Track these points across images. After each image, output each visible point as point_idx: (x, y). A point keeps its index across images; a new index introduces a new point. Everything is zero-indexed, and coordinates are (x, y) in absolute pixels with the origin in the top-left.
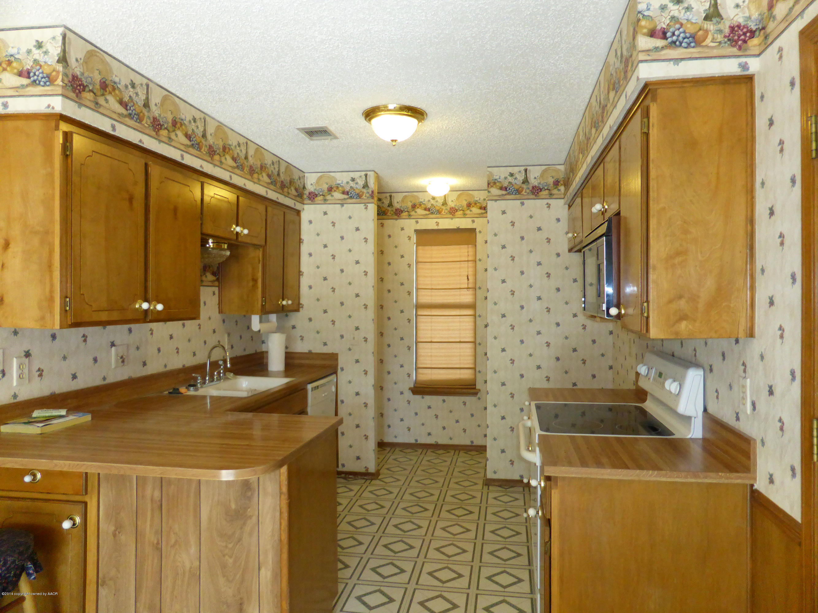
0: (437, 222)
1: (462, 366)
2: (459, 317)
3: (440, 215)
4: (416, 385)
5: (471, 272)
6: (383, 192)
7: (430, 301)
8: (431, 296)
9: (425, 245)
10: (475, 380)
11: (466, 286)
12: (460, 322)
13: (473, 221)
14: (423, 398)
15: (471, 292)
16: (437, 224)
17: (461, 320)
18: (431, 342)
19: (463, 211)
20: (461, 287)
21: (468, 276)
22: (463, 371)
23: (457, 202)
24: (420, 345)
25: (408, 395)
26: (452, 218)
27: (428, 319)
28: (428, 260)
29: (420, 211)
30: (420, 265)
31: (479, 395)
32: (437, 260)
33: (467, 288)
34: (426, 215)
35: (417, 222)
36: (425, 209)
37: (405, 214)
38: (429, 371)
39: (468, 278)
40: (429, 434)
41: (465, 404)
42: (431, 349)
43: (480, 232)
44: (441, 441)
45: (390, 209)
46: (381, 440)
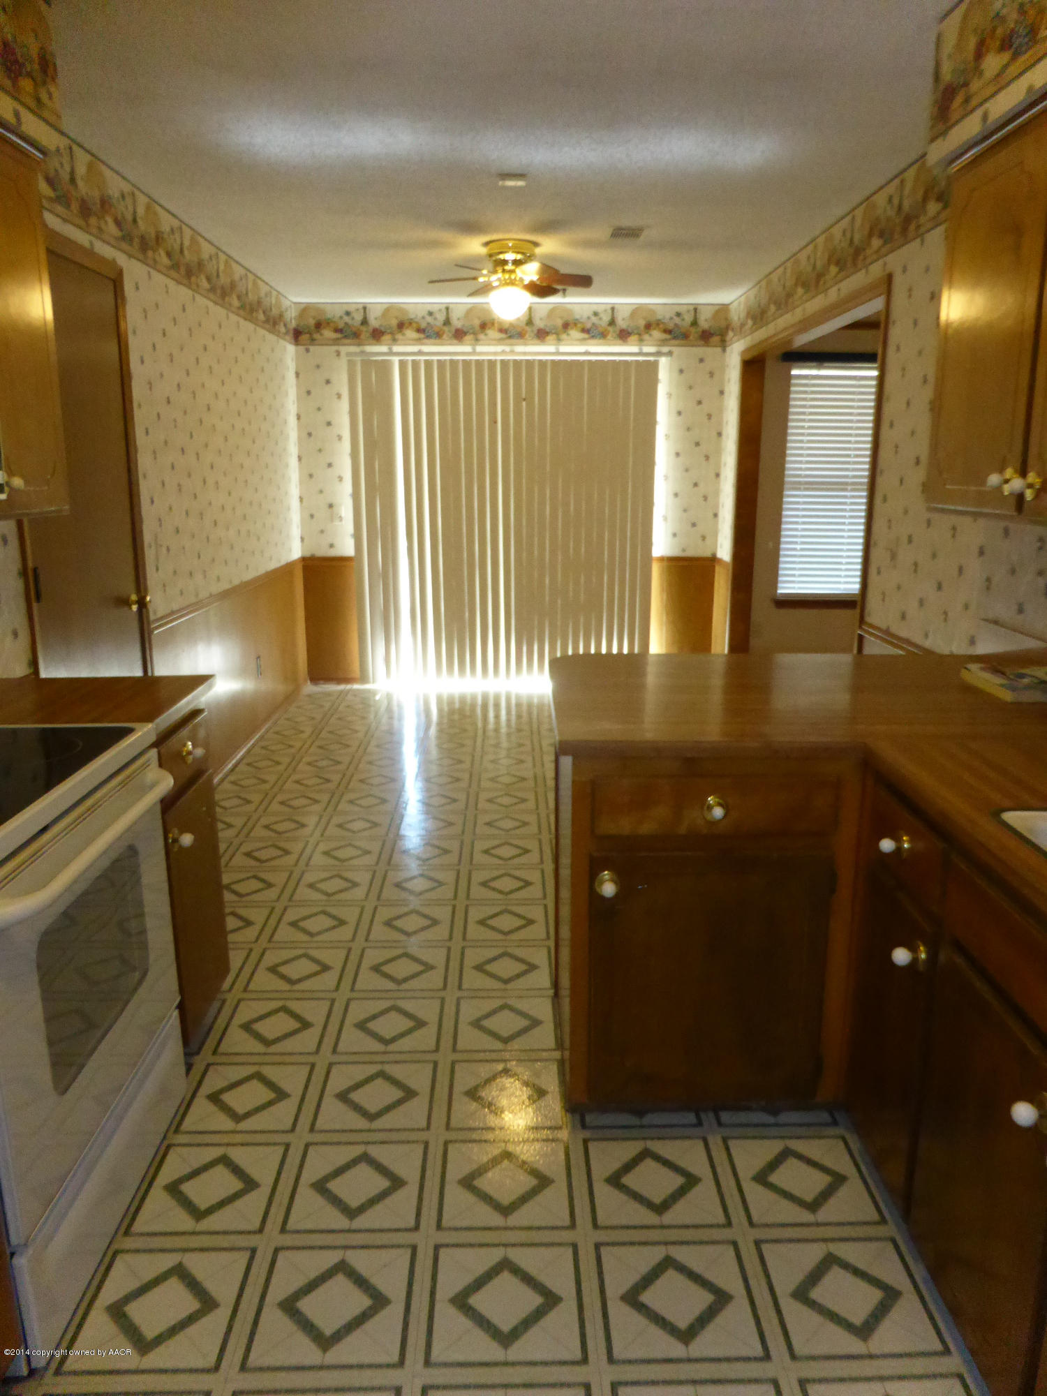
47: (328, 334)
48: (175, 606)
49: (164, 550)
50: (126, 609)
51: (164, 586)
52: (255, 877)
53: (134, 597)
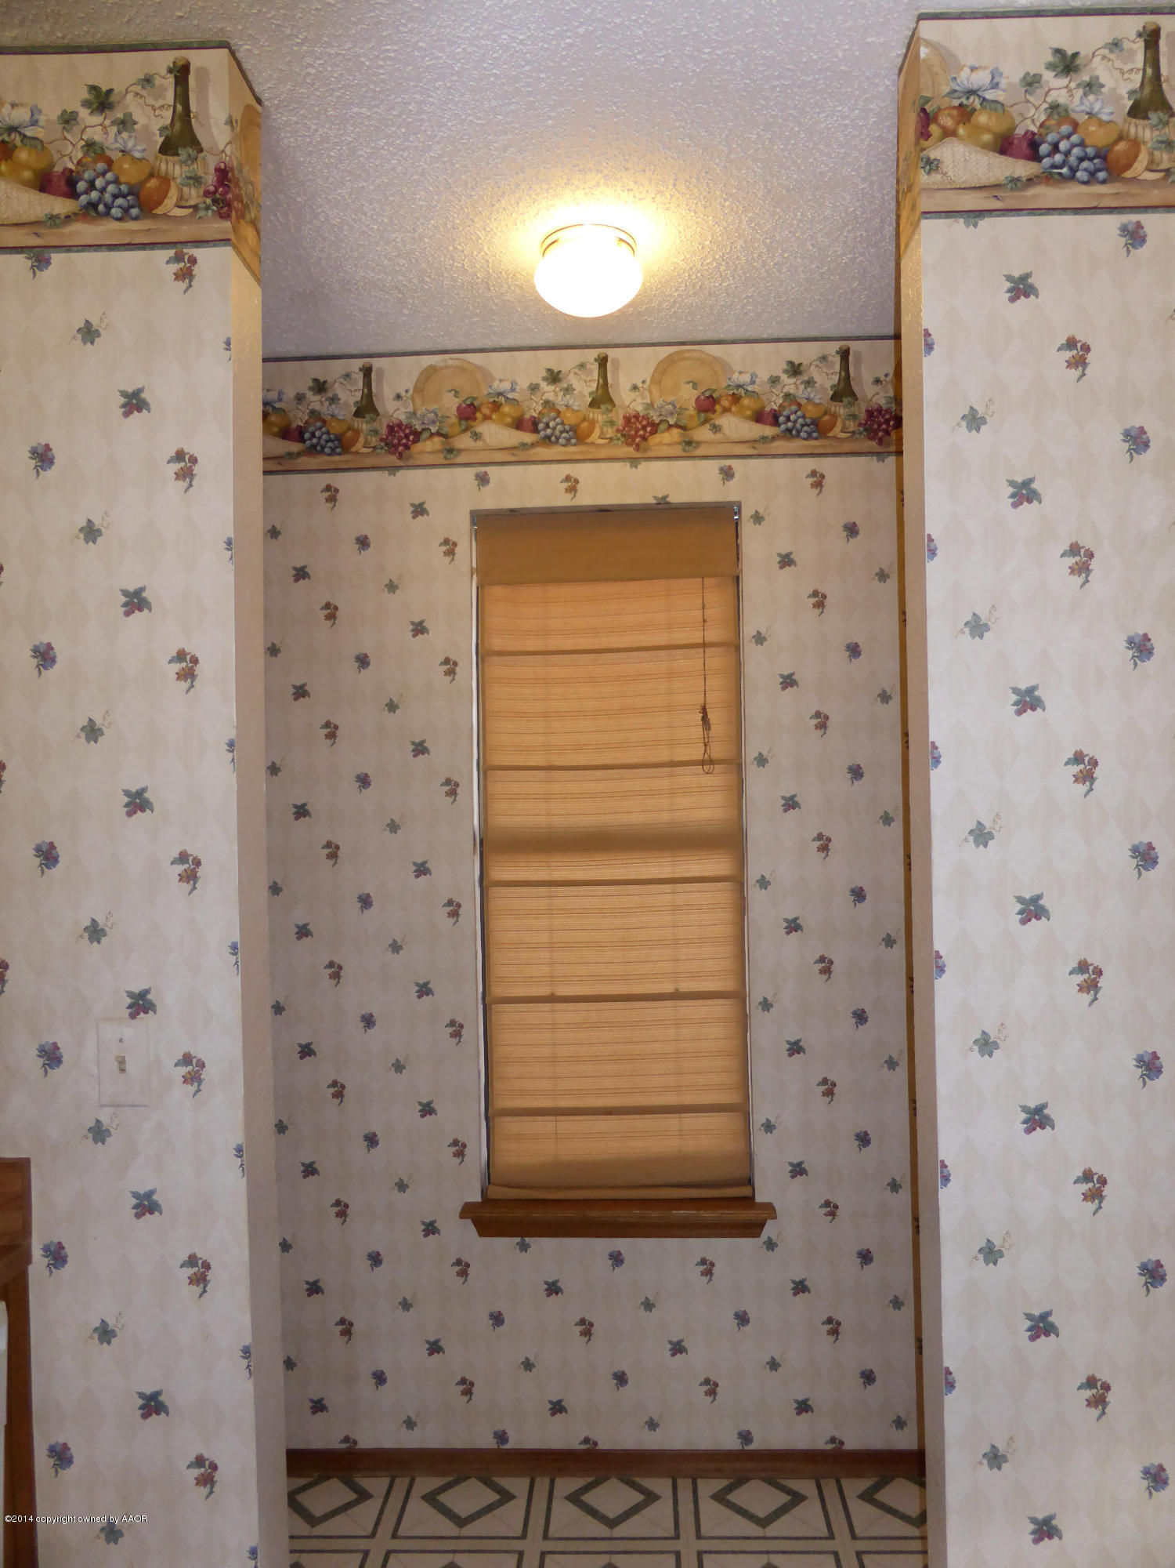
0: (568, 478)
1: (688, 1099)
2: (667, 888)
3: (583, 448)
4: (496, 1192)
5: (717, 694)
6: (332, 350)
7: (541, 821)
8: (548, 797)
9: (514, 580)
10: (749, 1158)
11: (697, 753)
12: (675, 908)
13: (727, 474)
14: (524, 1247)
15: (718, 778)
16: (572, 484)
17: (680, 899)
18: (553, 999)
19: (684, 428)
20: (677, 759)
21: (704, 711)
22: (690, 1121)
23: (655, 392)
24: (506, 1015)
25: (461, 1236)
26: (634, 462)
27: (536, 899)
28: (532, 644)
29: (495, 433)
30: (498, 668)
31: (769, 1230)
32: (569, 644)
33: (702, 763)
34: (524, 446)
35: (483, 480)
36: (519, 424)
37: (429, 446)
38: (547, 1125)
39: (705, 719)
40: (557, 1408)
41: (707, 1268)
42: (554, 1027)
43: (758, 518)
44: (609, 1439)
45: (363, 425)
46: (347, 1439)
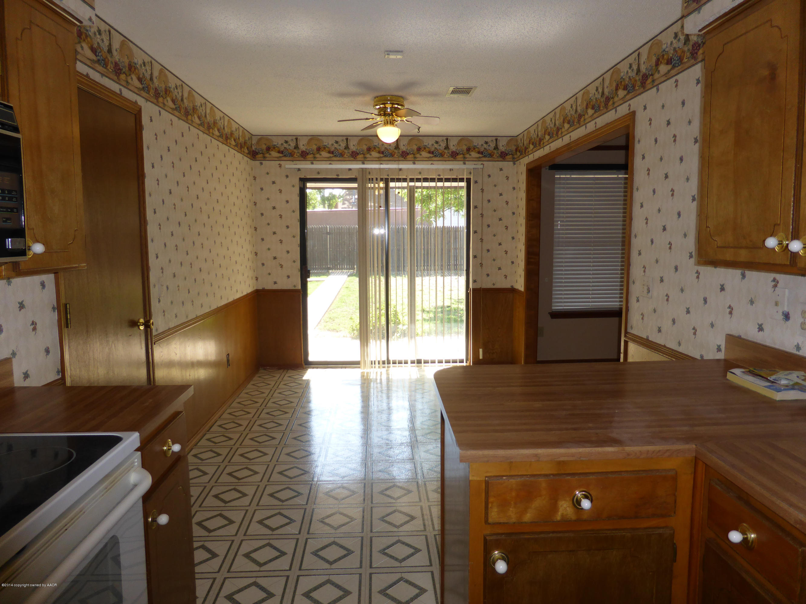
47: (274, 154)
48: (172, 325)
49: (165, 288)
50: (137, 327)
51: (164, 312)
52: (235, 489)
53: (142, 320)
